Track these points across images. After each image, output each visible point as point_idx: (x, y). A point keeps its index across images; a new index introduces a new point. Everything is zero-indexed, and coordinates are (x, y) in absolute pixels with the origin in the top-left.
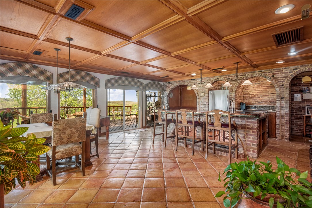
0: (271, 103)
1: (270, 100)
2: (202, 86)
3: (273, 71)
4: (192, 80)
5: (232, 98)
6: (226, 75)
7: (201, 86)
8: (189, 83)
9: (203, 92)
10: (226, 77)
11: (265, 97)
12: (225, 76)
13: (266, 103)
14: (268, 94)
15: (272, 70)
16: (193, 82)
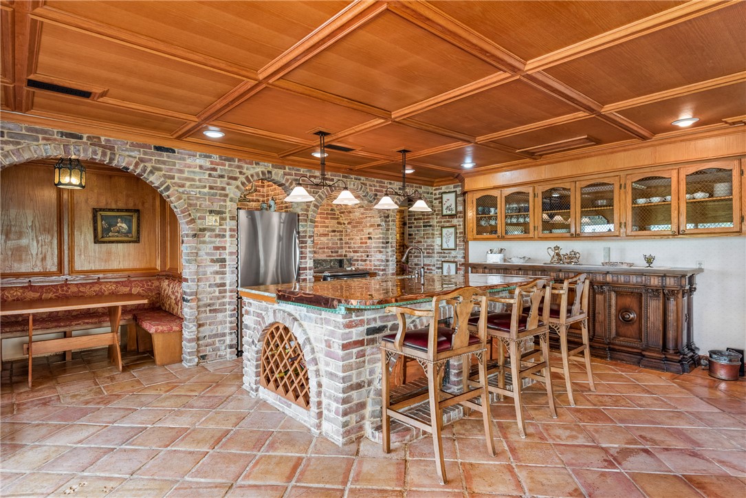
0: (332, 252)
1: (330, 245)
2: (211, 188)
3: (376, 184)
4: (158, 148)
5: (307, 239)
6: (289, 169)
7: (205, 187)
8: (142, 160)
9: (211, 212)
10: (290, 174)
11: (322, 238)
12: (287, 170)
13: (324, 252)
14: (328, 231)
15: (374, 181)
16: (164, 163)
